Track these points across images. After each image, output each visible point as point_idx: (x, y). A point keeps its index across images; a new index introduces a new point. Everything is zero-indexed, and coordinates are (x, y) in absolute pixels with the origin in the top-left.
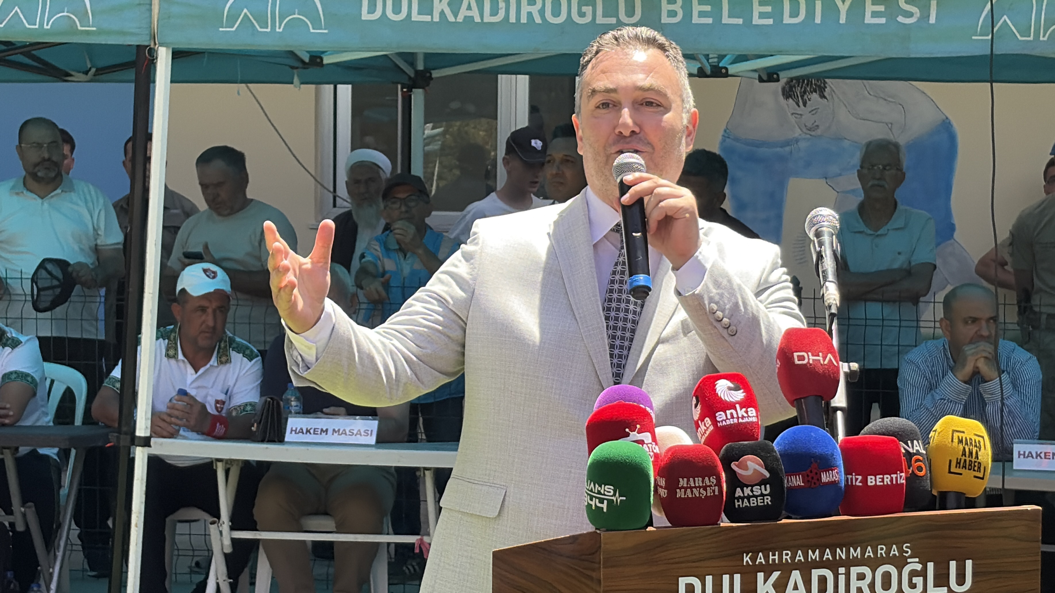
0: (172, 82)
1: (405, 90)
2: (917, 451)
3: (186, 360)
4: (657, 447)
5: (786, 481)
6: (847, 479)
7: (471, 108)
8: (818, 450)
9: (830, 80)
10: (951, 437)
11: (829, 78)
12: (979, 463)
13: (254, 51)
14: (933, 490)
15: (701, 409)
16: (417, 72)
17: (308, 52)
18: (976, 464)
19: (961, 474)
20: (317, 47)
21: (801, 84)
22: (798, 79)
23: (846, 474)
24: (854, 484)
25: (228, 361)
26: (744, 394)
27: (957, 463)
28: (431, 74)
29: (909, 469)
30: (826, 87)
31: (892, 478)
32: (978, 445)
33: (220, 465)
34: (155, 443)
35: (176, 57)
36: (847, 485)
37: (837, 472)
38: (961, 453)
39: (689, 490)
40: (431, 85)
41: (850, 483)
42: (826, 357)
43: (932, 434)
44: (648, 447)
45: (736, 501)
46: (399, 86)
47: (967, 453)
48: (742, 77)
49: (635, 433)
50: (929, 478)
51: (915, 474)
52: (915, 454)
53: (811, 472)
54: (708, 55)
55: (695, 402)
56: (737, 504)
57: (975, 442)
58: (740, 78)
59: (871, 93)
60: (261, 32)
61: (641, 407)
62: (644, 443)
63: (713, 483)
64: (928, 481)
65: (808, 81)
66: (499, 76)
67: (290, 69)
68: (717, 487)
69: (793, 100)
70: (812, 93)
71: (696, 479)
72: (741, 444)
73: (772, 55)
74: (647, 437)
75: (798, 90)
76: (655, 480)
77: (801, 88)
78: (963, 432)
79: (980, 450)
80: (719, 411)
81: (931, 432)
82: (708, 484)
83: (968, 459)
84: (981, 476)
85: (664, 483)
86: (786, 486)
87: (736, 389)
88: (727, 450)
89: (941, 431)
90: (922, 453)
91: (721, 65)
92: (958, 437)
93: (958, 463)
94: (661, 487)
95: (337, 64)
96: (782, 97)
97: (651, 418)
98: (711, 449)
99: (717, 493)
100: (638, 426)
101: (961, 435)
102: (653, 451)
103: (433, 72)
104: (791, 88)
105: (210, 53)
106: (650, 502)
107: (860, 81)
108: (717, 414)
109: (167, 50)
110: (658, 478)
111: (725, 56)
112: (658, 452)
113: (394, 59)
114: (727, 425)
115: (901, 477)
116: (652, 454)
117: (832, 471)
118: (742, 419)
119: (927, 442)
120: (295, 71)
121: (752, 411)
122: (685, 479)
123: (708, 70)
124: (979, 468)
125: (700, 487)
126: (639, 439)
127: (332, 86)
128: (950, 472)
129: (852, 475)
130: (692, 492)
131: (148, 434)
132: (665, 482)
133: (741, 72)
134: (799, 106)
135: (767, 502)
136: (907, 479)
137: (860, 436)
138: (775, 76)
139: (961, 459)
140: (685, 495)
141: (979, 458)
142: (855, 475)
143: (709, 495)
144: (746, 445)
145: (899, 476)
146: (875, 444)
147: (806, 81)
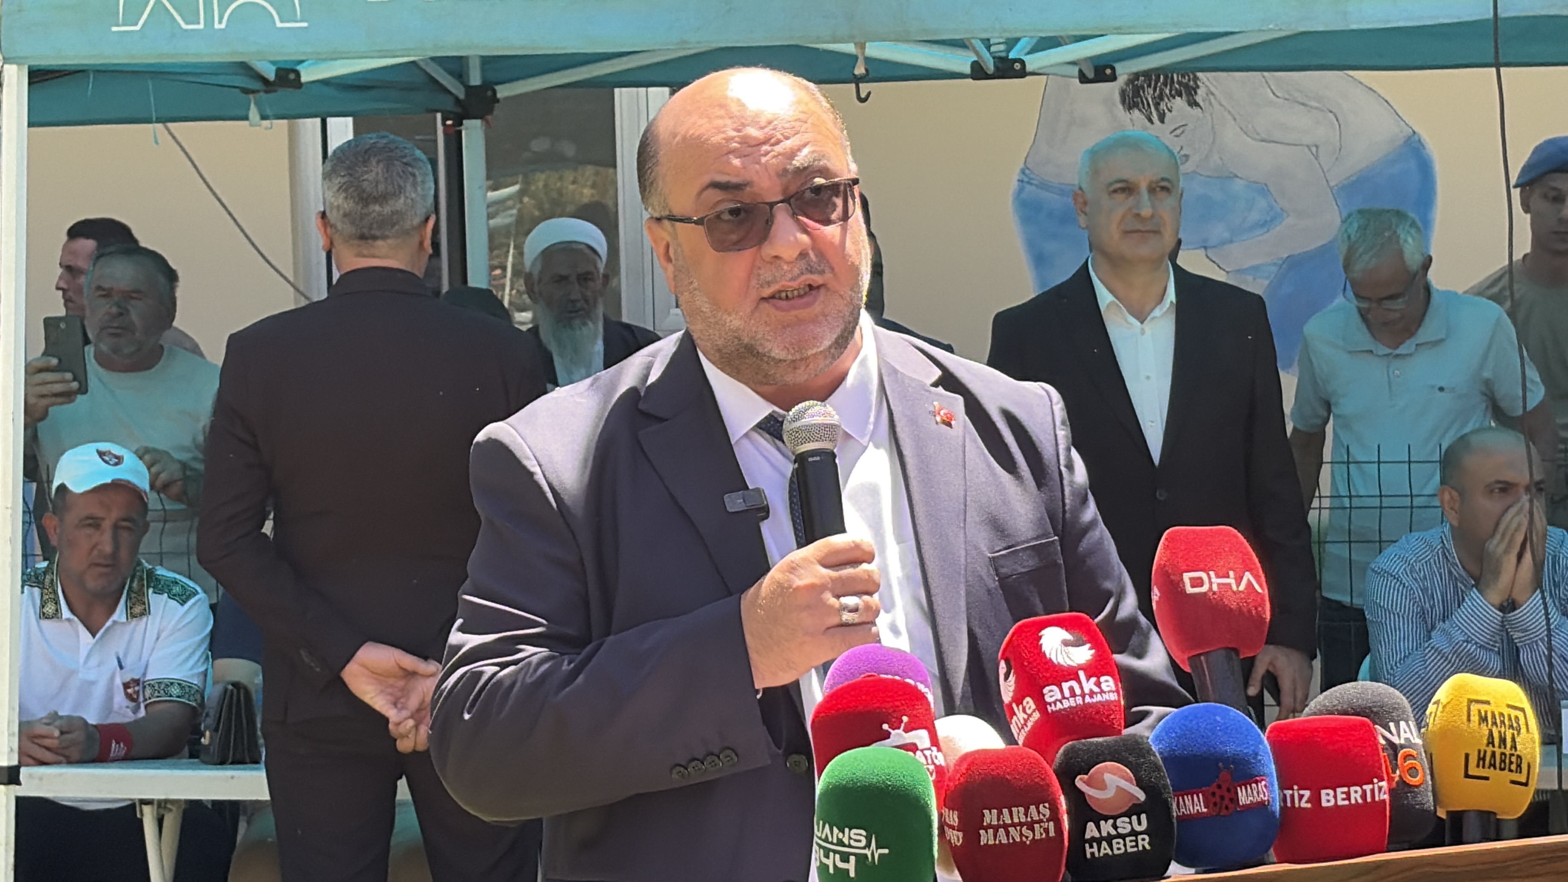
0: (30, 125)
1: (449, 122)
2: (1407, 739)
3: (76, 619)
4: (940, 756)
5: (1174, 806)
6: (1285, 796)
7: (569, 149)
8: (1230, 749)
9: (1209, 74)
10: (1466, 713)
11: (1202, 70)
12: (1519, 757)
13: (174, 65)
14: (1438, 809)
15: (1017, 682)
16: (469, 89)
17: (273, 63)
18: (1514, 759)
19: (1487, 778)
20: (287, 53)
21: (1153, 83)
22: (1147, 74)
23: (1282, 788)
24: (1297, 805)
25: (145, 612)
26: (1093, 651)
27: (1479, 759)
28: (494, 92)
29: (1394, 772)
30: (1198, 87)
31: (1364, 792)
32: (1515, 725)
33: (147, 809)
34: (31, 776)
35: (36, 80)
36: (1284, 808)
37: (1265, 786)
38: (1485, 741)
39: (1001, 831)
40: (495, 113)
41: (1289, 805)
42: (1241, 578)
43: (1431, 708)
44: (926, 757)
45: (1087, 845)
46: (439, 116)
47: (1497, 741)
48: (1048, 75)
49: (900, 731)
50: (1430, 788)
51: (1405, 782)
52: (1402, 747)
53: (1219, 787)
54: (988, 40)
55: (1005, 670)
56: (1088, 851)
57: (1510, 719)
58: (1045, 77)
59: (1279, 94)
60: (186, 30)
61: (908, 684)
62: (917, 749)
63: (1044, 815)
64: (1430, 794)
65: (1166, 77)
66: (617, 91)
67: (244, 95)
68: (1051, 824)
69: (1140, 110)
70: (1174, 98)
71: (1014, 809)
72: (1091, 743)
73: (1102, 35)
74: (921, 737)
75: (1149, 94)
76: (941, 815)
77: (1155, 90)
78: (1488, 703)
79: (1519, 733)
80: (1048, 685)
81: (1430, 705)
82: (1036, 818)
83: (1498, 751)
84: (1524, 780)
85: (956, 820)
86: (1175, 814)
87: (1077, 644)
88: (1066, 753)
89: (1448, 703)
90: (1415, 744)
91: (1012, 56)
92: (1479, 711)
93: (1481, 759)
94: (952, 827)
95: (325, 82)
96: (1121, 107)
97: (928, 704)
98: (1037, 754)
99: (1052, 834)
100: (905, 719)
101: (1483, 708)
102: (933, 763)
103: (497, 88)
104: (1137, 91)
105: (98, 71)
106: (933, 856)
107: (1259, 73)
108: (1046, 690)
109: (19, 69)
110: (945, 811)
111: (1017, 40)
112: (943, 764)
113: (429, 70)
114: (1065, 709)
115: (1380, 788)
116: (932, 767)
117: (1256, 782)
118: (1091, 697)
119: (1423, 723)
120: (251, 96)
121: (1107, 681)
122: (995, 811)
123: (990, 66)
124: (1519, 766)
125: (1021, 824)
126: (908, 741)
127: (318, 121)
128: (1467, 776)
129: (1292, 789)
130: (1008, 833)
131: (15, 762)
132: (959, 818)
133: (1051, 66)
134: (1151, 121)
135: (1143, 846)
136: (1391, 791)
137: (1302, 717)
138: (1108, 71)
139: (1485, 752)
140: (995, 840)
141: (1518, 747)
142: (1299, 789)
143: (1037, 837)
144: (1101, 744)
145: (1376, 786)
146: (1331, 731)
147: (1162, 77)
